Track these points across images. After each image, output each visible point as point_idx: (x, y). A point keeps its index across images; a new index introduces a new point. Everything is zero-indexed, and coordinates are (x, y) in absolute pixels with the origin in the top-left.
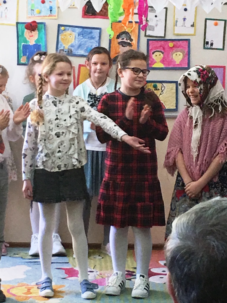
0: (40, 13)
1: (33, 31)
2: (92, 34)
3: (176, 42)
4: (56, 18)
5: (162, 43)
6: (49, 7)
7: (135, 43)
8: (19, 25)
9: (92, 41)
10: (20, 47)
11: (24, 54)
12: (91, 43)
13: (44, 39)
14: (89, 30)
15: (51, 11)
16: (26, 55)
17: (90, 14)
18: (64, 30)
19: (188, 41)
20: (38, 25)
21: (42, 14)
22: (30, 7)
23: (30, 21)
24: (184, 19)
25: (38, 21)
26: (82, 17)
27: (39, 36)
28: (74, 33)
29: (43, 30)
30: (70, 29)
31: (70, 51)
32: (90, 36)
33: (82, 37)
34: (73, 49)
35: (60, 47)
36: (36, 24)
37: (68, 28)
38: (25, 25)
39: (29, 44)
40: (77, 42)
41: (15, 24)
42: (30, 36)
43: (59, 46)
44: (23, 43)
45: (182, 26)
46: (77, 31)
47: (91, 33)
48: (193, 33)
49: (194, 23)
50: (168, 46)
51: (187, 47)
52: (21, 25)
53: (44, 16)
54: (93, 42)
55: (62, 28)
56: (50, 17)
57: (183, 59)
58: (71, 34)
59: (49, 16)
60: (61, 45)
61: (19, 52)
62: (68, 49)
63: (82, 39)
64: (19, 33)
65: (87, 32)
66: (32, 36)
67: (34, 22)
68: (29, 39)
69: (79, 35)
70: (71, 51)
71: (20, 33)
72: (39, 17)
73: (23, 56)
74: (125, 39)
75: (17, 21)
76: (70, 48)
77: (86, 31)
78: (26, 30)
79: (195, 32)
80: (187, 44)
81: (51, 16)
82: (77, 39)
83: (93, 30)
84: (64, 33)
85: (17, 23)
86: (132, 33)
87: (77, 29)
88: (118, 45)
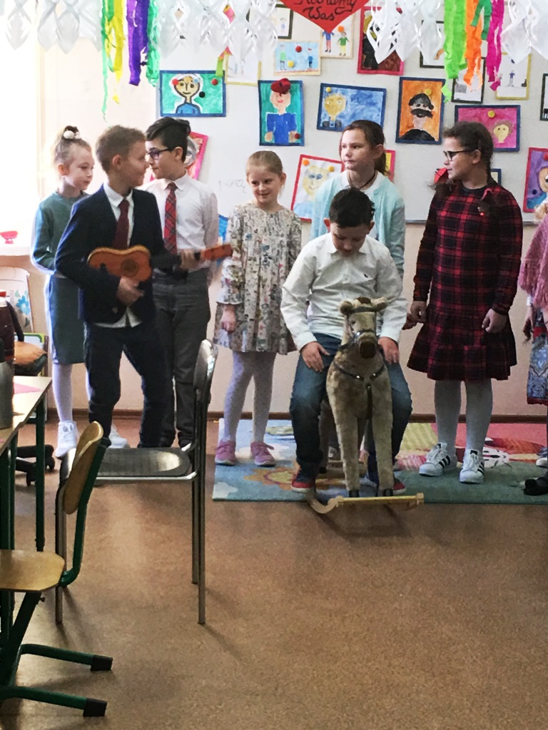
0: (293, 67)
1: (284, 93)
2: (373, 98)
3: (499, 110)
4: (319, 73)
5: (478, 111)
6: (307, 58)
7: (437, 112)
8: (262, 85)
9: (373, 108)
10: (264, 119)
11: (270, 129)
12: (370, 111)
13: (299, 106)
14: (368, 92)
15: (310, 63)
16: (272, 130)
17: (370, 68)
18: (331, 92)
19: (517, 108)
20: (292, 85)
21: (296, 69)
22: (278, 58)
23: (278, 78)
24: (512, 75)
25: (290, 79)
26: (359, 72)
27: (291, 102)
28: (344, 96)
29: (299, 93)
30: (339, 92)
31: (338, 124)
32: (369, 100)
33: (357, 103)
34: (342, 121)
35: (324, 118)
36: (287, 83)
37: (336, 88)
38: (271, 84)
39: (278, 113)
40: (349, 110)
41: (257, 83)
42: (279, 102)
43: (322, 116)
44: (269, 113)
45: (509, 86)
46: (350, 94)
47: (371, 96)
48: (524, 96)
49: (526, 80)
50: (487, 116)
51: (515, 116)
52: (265, 84)
53: (299, 71)
54: (373, 111)
55: (327, 89)
56: (309, 73)
57: (509, 135)
58: (340, 99)
59: (307, 71)
60: (325, 115)
61: (263, 125)
62: (336, 121)
63: (357, 105)
64: (262, 97)
65: (366, 95)
66: (281, 102)
67: (285, 80)
68: (277, 105)
69: (352, 100)
70: (340, 123)
71: (264, 97)
72: (292, 72)
73: (269, 131)
74: (422, 105)
75: (260, 77)
76: (339, 119)
77: (363, 94)
78: (272, 92)
79: (528, 95)
80: (516, 112)
81: (311, 71)
82: (349, 106)
83: (374, 92)
84: (330, 97)
85: (260, 82)
86: (433, 97)
87: (349, 90)
88: (410, 114)
